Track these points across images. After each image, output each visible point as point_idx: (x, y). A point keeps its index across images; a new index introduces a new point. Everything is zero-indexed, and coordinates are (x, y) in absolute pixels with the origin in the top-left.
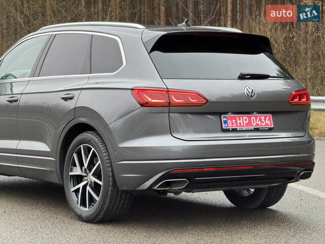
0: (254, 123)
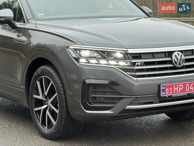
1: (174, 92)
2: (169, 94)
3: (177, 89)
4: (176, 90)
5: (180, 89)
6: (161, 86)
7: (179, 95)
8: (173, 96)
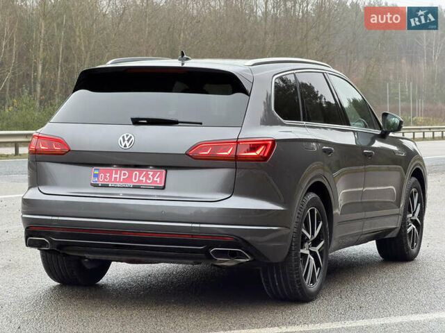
0: (135, 179)
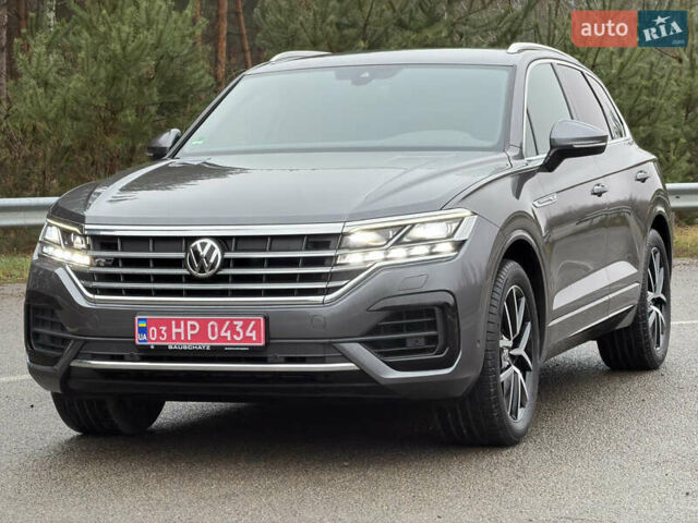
1: (174, 338)
2: (158, 340)
3: (182, 330)
4: (178, 334)
5: (190, 332)
6: (137, 318)
7: (185, 346)
8: (171, 347)
